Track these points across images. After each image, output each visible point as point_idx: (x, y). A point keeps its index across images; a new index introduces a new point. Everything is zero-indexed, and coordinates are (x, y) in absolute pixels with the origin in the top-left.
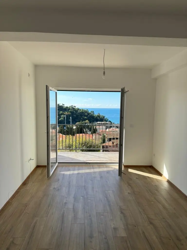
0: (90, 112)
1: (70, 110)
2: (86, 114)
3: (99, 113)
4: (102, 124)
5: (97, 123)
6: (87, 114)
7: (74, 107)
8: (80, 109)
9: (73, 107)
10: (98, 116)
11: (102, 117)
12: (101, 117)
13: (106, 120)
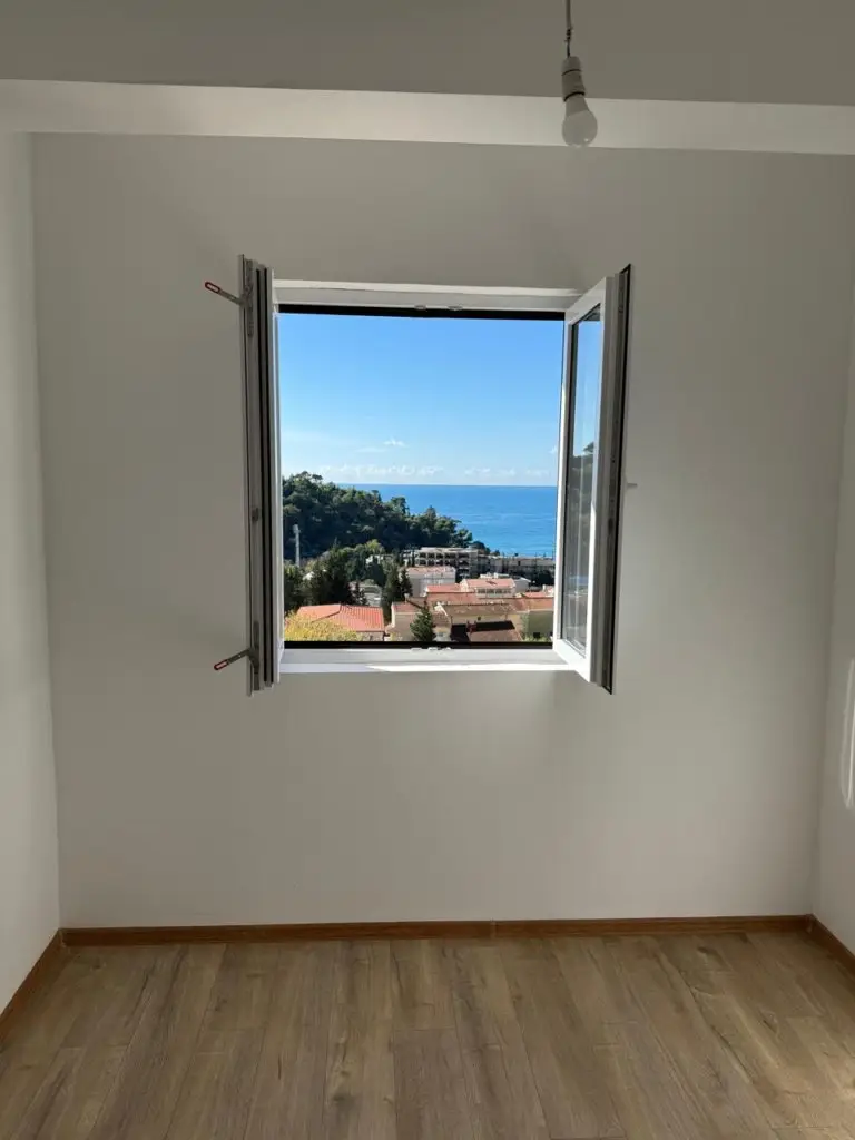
0: (386, 501)
1: (295, 493)
2: (369, 512)
3: (431, 509)
4: (440, 556)
5: (417, 552)
6: (373, 513)
7: (313, 481)
8: (341, 488)
9: (308, 481)
10: (422, 519)
11: (442, 526)
12: (437, 524)
13: (465, 538)
